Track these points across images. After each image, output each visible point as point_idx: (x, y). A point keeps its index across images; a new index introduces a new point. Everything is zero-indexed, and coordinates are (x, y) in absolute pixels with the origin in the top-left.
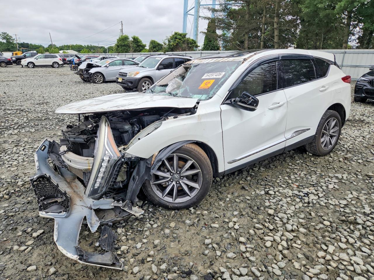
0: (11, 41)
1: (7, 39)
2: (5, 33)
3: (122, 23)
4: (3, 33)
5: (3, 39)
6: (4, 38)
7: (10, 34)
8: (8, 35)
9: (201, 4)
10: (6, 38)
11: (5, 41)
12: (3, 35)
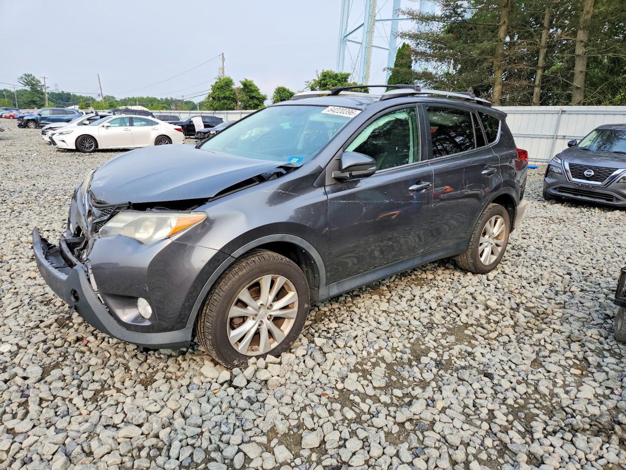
0: (39, 89)
1: (33, 85)
2: (29, 76)
3: (223, 57)
4: (26, 75)
5: (25, 85)
6: (27, 84)
7: (37, 78)
8: (33, 78)
9: (377, 18)
10: (31, 83)
11: (28, 88)
12: (26, 79)
